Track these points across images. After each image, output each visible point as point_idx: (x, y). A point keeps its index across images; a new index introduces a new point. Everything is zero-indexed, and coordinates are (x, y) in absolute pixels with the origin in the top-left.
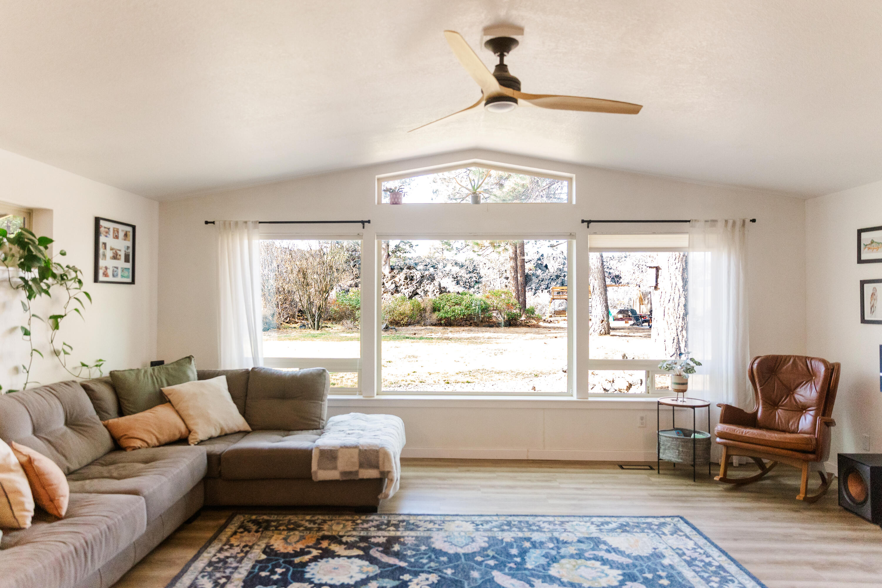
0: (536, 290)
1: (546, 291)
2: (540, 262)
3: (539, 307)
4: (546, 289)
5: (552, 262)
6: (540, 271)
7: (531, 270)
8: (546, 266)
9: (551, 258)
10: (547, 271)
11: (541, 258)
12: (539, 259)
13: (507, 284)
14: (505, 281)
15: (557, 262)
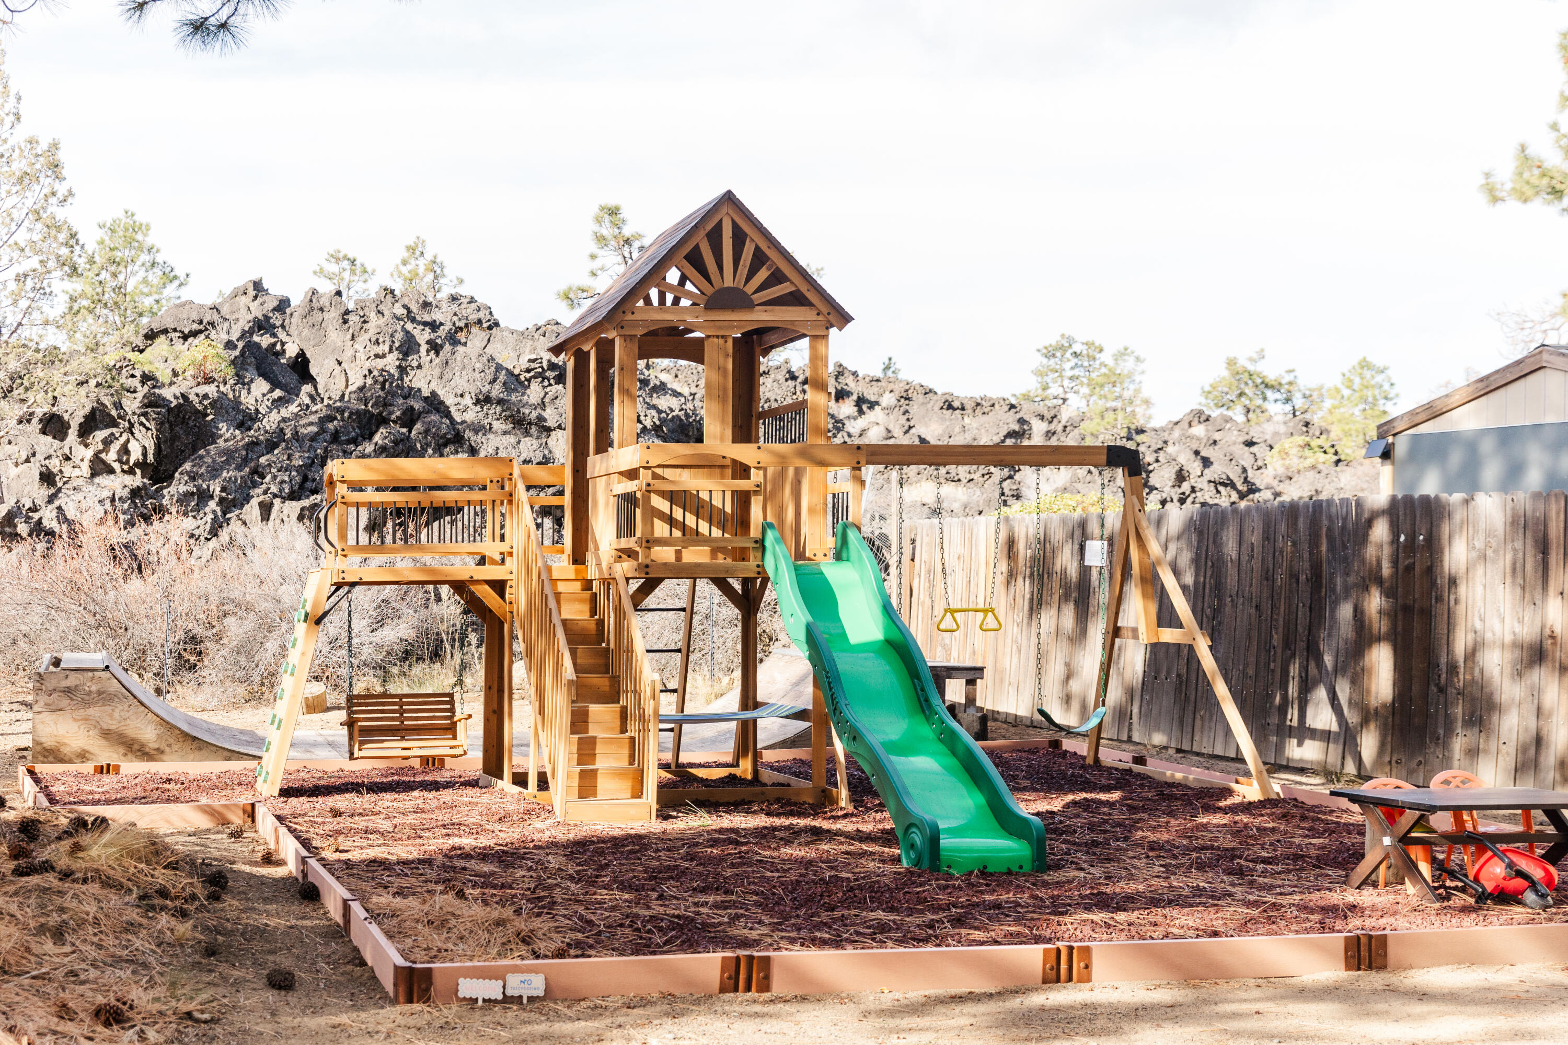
0: (227, 505)
1: (294, 507)
2: (265, 341)
3: (235, 628)
4: (293, 496)
5: (336, 336)
6: (260, 386)
7: (209, 380)
8: (301, 366)
9: (333, 315)
10: (307, 388)
11: (276, 320)
12: (262, 325)
13: (54, 465)
14: (46, 443)
15: (363, 338)
